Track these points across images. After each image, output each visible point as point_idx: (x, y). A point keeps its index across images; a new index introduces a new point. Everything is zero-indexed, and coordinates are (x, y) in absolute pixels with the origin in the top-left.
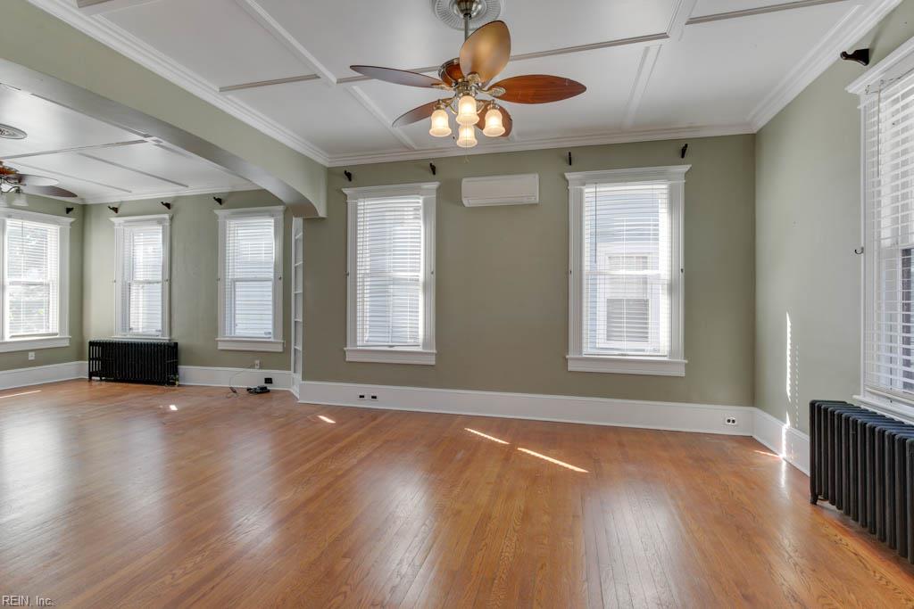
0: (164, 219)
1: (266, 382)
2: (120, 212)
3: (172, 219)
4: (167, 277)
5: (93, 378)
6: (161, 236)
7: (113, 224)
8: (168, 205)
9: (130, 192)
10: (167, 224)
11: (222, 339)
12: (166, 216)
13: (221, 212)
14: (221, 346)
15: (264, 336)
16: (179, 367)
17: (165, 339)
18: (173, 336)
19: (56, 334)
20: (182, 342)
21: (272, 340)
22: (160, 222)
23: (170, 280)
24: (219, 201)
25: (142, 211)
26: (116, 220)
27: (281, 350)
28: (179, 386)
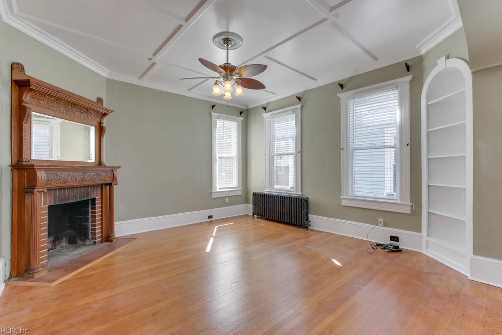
0: (297, 109)
1: (391, 240)
2: (267, 109)
3: (302, 108)
4: (299, 150)
5: (255, 216)
6: (294, 121)
7: (263, 117)
8: (299, 98)
9: (275, 94)
10: (299, 112)
11: (345, 197)
12: (299, 106)
13: (343, 95)
14: (344, 203)
15: (388, 197)
16: (309, 215)
17: (298, 194)
18: (304, 192)
19: (236, 188)
20: (311, 198)
21: (398, 202)
22: (294, 111)
23: (301, 152)
24: (341, 86)
25: (282, 105)
26: (266, 115)
27: (409, 212)
28: (311, 230)
